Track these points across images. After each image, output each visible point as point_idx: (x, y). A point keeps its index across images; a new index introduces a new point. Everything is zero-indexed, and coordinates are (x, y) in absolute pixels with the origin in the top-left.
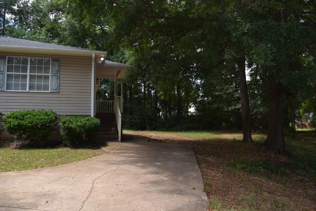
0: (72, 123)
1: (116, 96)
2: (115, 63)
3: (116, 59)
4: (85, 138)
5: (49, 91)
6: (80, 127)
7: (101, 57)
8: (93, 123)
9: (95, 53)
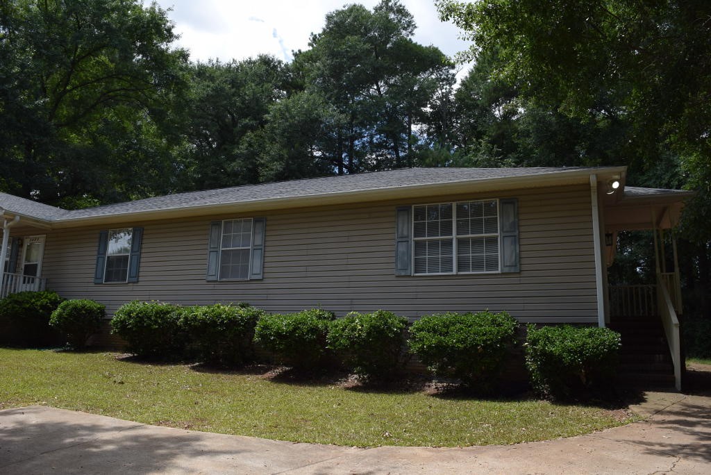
0: (552, 343)
1: (662, 271)
2: (652, 191)
3: (653, 181)
4: (584, 380)
5: (499, 271)
6: (571, 352)
7: (613, 181)
8: (603, 343)
9: (597, 175)
